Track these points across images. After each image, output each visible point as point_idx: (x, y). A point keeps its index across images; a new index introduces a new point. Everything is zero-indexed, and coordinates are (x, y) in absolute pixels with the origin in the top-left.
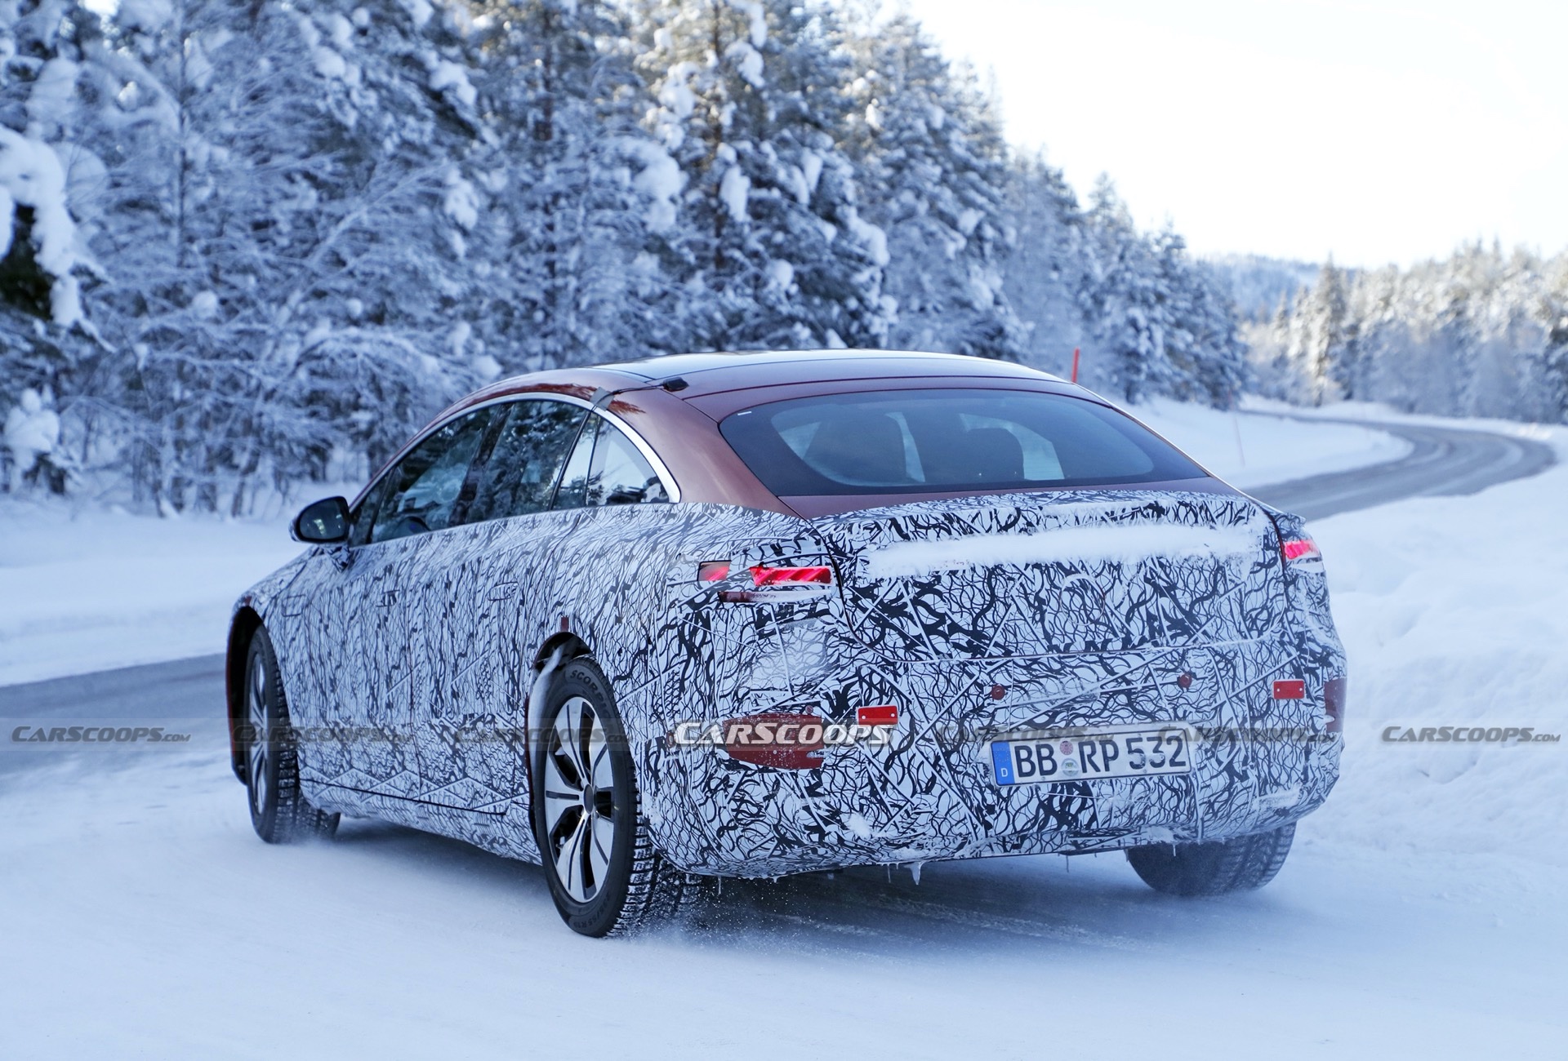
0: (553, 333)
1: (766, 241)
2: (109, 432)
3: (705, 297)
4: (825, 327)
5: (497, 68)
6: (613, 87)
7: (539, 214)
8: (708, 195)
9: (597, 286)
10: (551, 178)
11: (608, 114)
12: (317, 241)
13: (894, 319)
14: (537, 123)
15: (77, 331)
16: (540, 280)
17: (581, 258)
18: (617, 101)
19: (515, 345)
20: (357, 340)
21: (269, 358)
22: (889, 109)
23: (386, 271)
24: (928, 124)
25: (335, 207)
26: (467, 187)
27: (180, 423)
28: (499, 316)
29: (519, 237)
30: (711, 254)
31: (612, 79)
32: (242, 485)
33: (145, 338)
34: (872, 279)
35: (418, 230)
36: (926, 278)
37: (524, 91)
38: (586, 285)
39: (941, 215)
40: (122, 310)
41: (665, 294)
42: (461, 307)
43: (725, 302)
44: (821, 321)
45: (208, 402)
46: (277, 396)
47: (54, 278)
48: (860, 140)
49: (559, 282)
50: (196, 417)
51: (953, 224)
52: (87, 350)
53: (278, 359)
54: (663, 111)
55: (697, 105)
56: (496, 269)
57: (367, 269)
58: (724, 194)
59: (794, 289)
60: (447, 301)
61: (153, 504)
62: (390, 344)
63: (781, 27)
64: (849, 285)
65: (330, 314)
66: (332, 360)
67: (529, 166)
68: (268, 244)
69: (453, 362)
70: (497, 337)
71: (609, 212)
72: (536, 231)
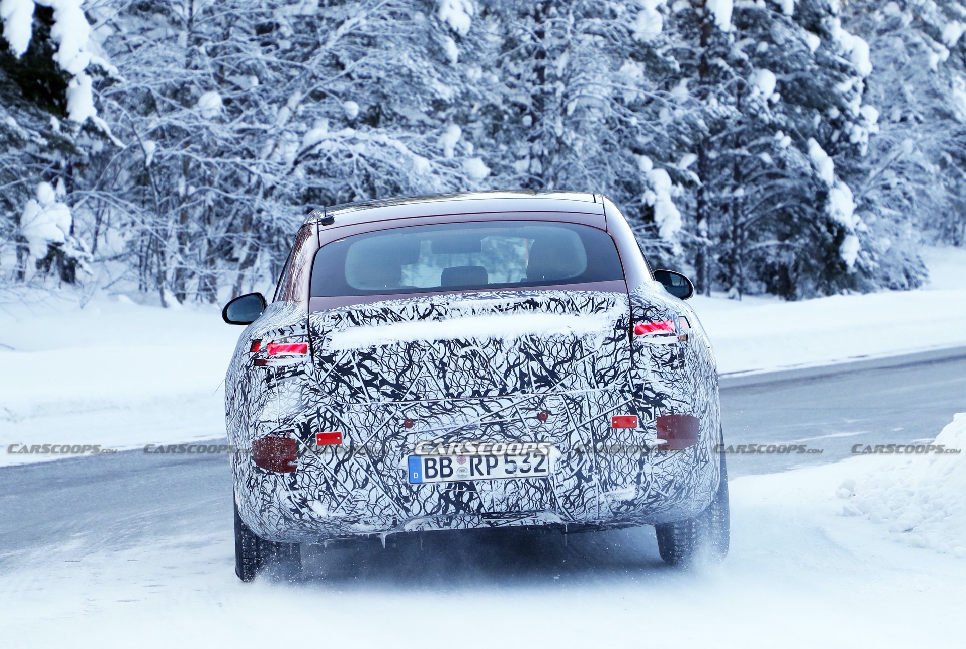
0: (540, 136)
1: (750, 50)
2: (118, 225)
3: (688, 104)
4: (806, 136)
7: (530, 20)
9: (584, 92)
12: (318, 45)
13: (875, 129)
15: (89, 127)
16: (529, 85)
17: (569, 65)
19: (503, 147)
20: (353, 141)
21: (269, 157)
23: (382, 74)
25: (336, 12)
27: (184, 217)
28: (488, 120)
29: (510, 43)
30: (696, 62)
32: (241, 277)
33: (153, 135)
34: (854, 89)
35: (413, 36)
36: (908, 88)
38: (573, 91)
39: (925, 27)
40: (132, 108)
41: (650, 100)
42: (453, 110)
43: (708, 109)
44: (802, 130)
45: (210, 198)
46: (276, 192)
47: (71, 77)
49: (548, 87)
50: (199, 211)
51: (937, 36)
52: (99, 146)
53: (277, 158)
56: (488, 74)
57: (365, 73)
59: (776, 98)
60: (439, 104)
61: (158, 294)
62: (384, 145)
64: (833, 95)
65: (328, 114)
66: (329, 159)
68: (271, 47)
69: (444, 164)
70: (486, 140)
71: (598, 21)
72: (526, 38)
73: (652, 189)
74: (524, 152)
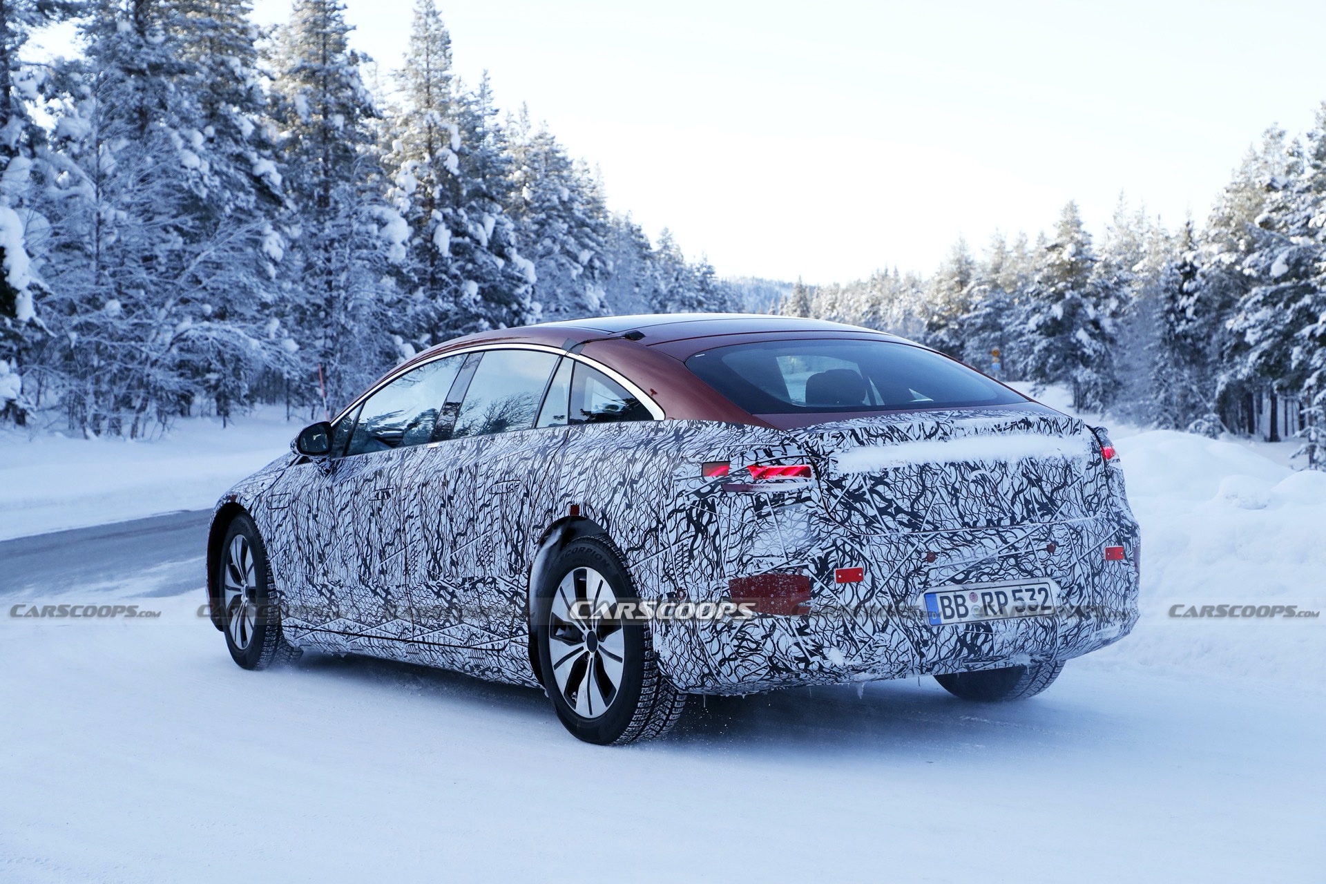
0: (331, 325)
1: (461, 268)
2: (53, 387)
3: (424, 302)
4: (498, 321)
5: (295, 163)
6: (367, 175)
7: (322, 252)
8: (425, 240)
9: (358, 296)
10: (329, 230)
11: (364, 191)
12: (183, 269)
14: (320, 196)
15: (31, 324)
16: (322, 292)
17: (348, 279)
18: (369, 183)
19: (307, 332)
20: (209, 329)
21: (153, 341)
22: (536, 189)
23: (226, 287)
24: (559, 198)
25: (194, 247)
26: (276, 235)
27: (98, 381)
28: (297, 315)
29: (309, 266)
30: (428, 276)
31: (366, 170)
32: (137, 418)
33: (75, 328)
34: (527, 292)
35: (246, 262)
36: (559, 291)
37: (312, 177)
38: (351, 295)
39: (568, 253)
40: (60, 311)
41: (400, 301)
42: (274, 309)
43: (436, 305)
44: (495, 317)
45: (115, 368)
46: (159, 364)
47: (18, 291)
48: (518, 208)
49: (335, 293)
50: (107, 377)
51: (575, 259)
52: (38, 336)
53: (159, 341)
54: (398, 189)
55: (418, 186)
56: (295, 286)
57: (215, 285)
58: (436, 240)
59: (479, 298)
60: (265, 305)
61: (81, 431)
62: (229, 332)
63: (470, 139)
64: (513, 296)
65: (192, 313)
66: (193, 342)
67: (315, 223)
68: (153, 270)
69: (268, 343)
70: (296, 328)
71: (365, 251)
72: (320, 263)
73: (403, 356)
74: (320, 334)
